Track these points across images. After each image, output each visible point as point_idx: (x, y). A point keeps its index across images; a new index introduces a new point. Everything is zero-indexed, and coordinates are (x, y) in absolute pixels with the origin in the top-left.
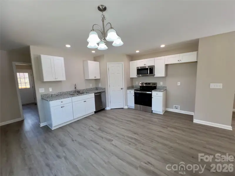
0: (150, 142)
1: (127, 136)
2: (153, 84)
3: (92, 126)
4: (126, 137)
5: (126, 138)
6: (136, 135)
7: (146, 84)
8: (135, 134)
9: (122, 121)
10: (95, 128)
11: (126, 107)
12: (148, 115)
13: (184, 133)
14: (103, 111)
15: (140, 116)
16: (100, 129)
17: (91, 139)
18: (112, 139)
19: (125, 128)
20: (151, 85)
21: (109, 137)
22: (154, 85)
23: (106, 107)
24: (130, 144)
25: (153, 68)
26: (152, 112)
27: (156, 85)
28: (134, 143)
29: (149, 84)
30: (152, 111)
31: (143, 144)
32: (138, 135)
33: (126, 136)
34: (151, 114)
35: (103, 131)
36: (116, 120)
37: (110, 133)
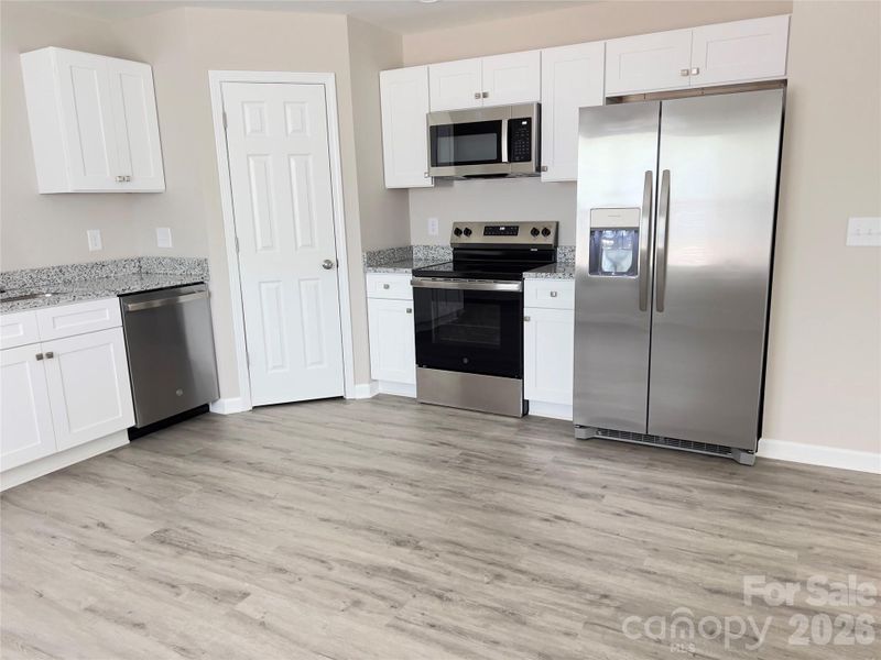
0: (486, 579)
1: (342, 562)
2: (535, 232)
3: (103, 525)
4: (337, 566)
5: (337, 572)
6: (404, 551)
7: (491, 230)
8: (399, 543)
9: (325, 474)
10: (123, 537)
11: (360, 392)
12: (500, 429)
13: (690, 518)
14: (195, 426)
15: (450, 438)
16: (160, 538)
17: (92, 601)
18: (245, 586)
19: (343, 517)
20: (523, 238)
21: (218, 578)
22: (541, 240)
23: (217, 396)
24: (357, 603)
25: (529, 120)
26: (525, 413)
27: (549, 240)
28: (383, 598)
29: (512, 230)
30: (526, 403)
31: (440, 597)
32: (420, 548)
33: (334, 560)
34: (518, 426)
35: (183, 548)
36: (278, 474)
37: (232, 556)
